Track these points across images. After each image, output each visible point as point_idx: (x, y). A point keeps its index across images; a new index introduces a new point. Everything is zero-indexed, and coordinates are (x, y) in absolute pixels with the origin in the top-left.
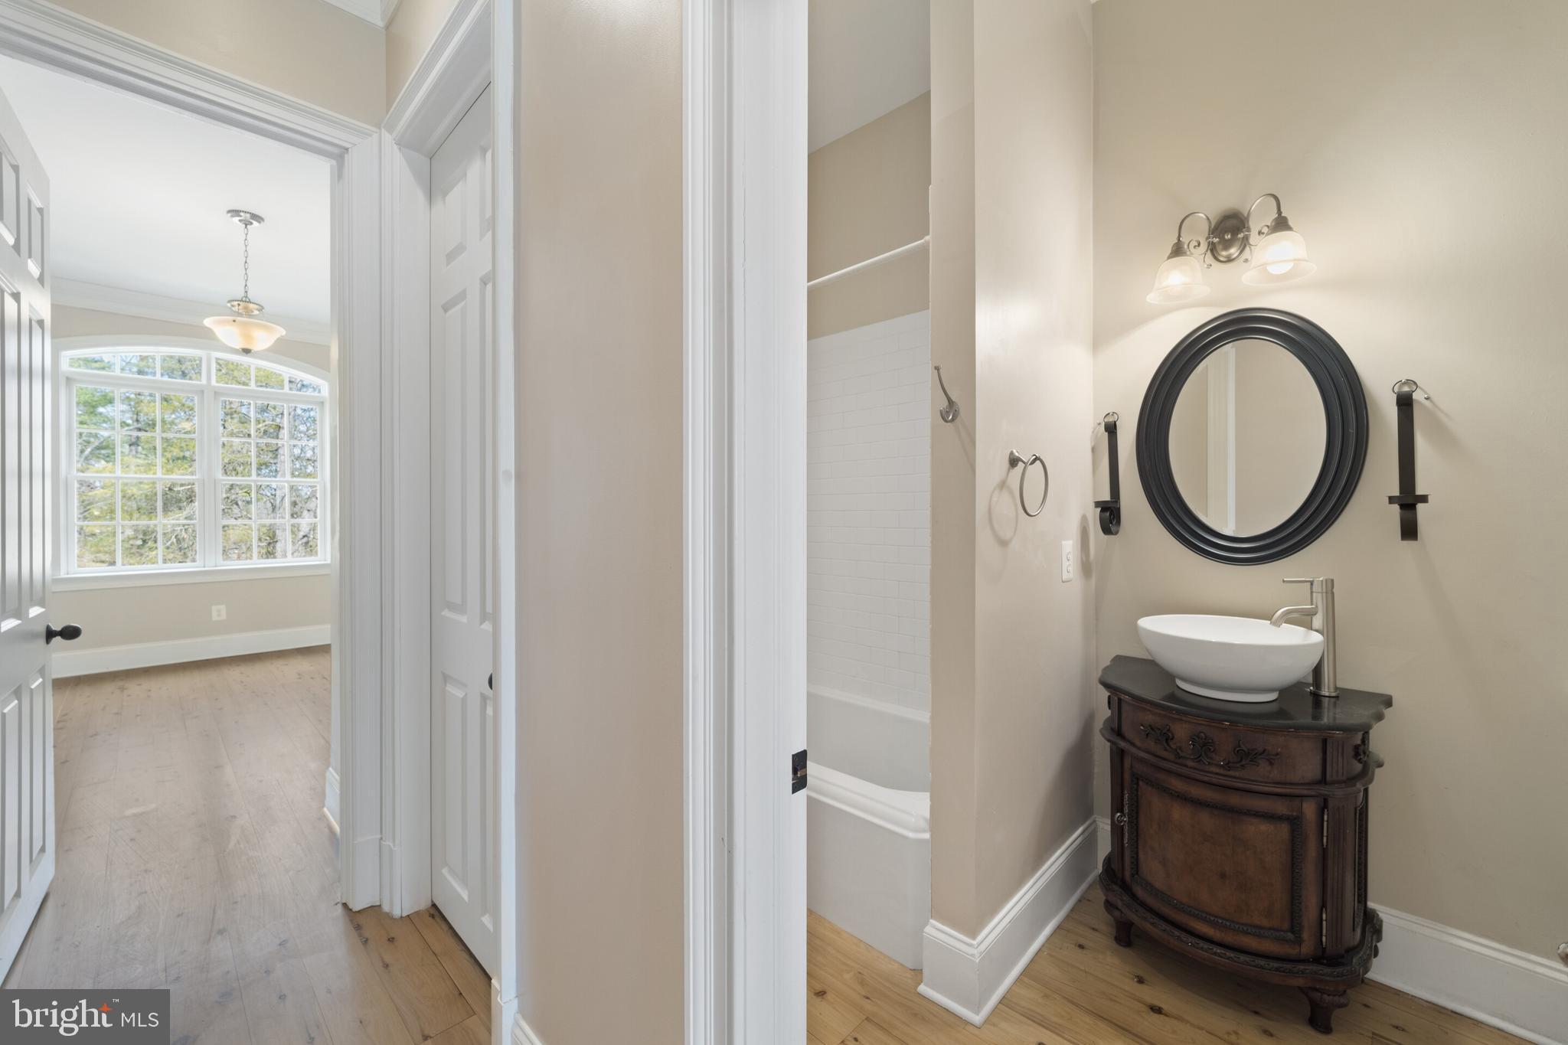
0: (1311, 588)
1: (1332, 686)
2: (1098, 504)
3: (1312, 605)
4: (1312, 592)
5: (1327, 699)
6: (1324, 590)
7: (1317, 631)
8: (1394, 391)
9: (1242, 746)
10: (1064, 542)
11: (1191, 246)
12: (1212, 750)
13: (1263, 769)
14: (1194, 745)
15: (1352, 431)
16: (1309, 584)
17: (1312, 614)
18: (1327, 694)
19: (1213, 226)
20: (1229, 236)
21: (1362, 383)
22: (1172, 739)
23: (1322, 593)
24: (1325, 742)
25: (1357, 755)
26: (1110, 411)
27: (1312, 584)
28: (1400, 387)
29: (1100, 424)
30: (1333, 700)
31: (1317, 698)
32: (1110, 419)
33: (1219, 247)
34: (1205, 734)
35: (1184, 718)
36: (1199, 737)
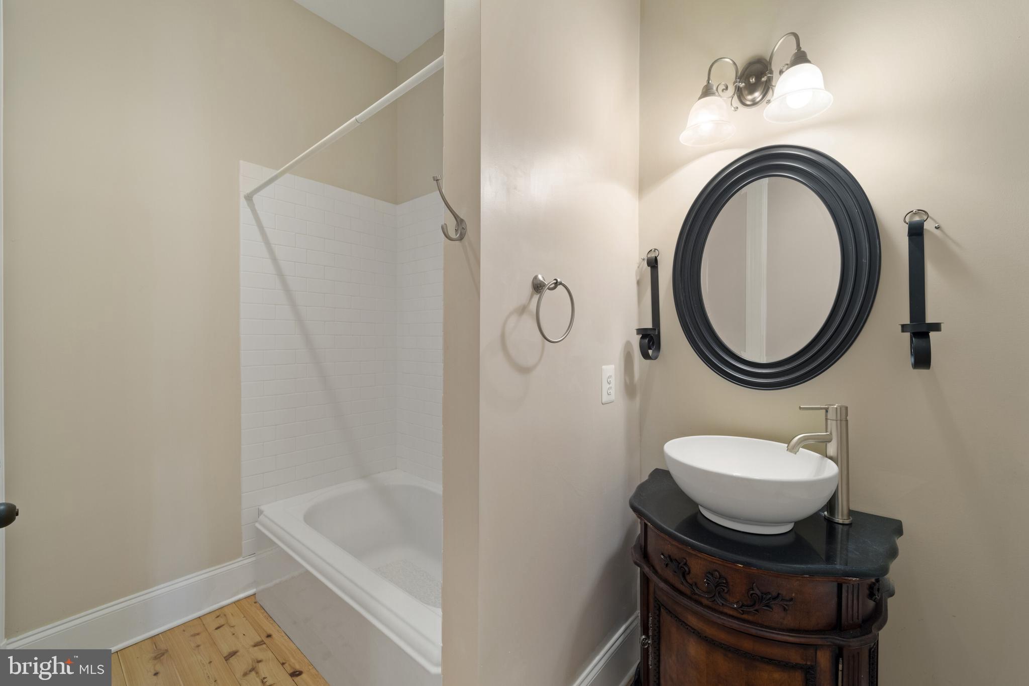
0: (826, 416)
1: (845, 512)
2: (639, 331)
3: (826, 432)
4: (827, 419)
5: (841, 526)
6: (839, 418)
7: (831, 458)
8: (905, 222)
9: (756, 589)
10: (604, 367)
11: (720, 89)
12: (726, 591)
13: (776, 615)
14: (708, 584)
15: (865, 261)
16: (824, 411)
17: (827, 440)
18: (841, 521)
19: (740, 73)
20: (753, 80)
21: (875, 215)
22: (689, 572)
23: (837, 420)
24: (840, 587)
25: (871, 595)
26: (652, 248)
27: (827, 411)
28: (911, 217)
29: (644, 259)
30: (846, 528)
31: (831, 525)
32: (653, 255)
33: (745, 92)
34: (719, 573)
35: (699, 555)
36: (712, 575)
